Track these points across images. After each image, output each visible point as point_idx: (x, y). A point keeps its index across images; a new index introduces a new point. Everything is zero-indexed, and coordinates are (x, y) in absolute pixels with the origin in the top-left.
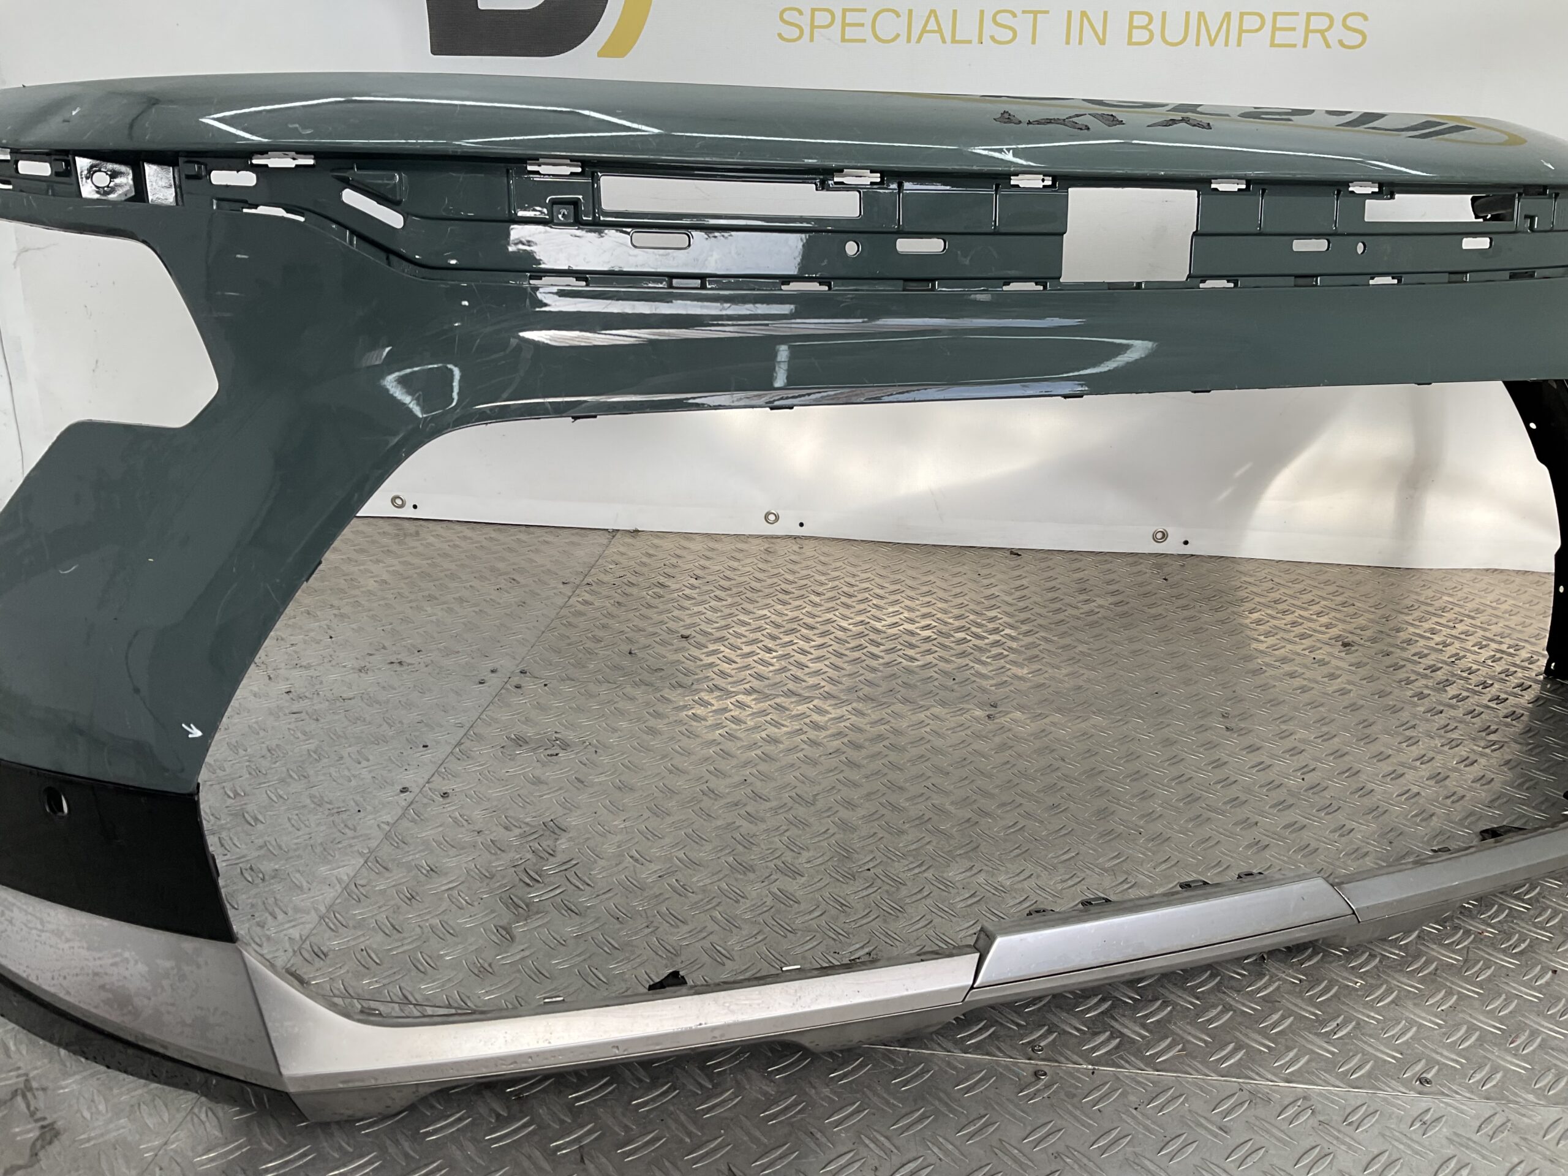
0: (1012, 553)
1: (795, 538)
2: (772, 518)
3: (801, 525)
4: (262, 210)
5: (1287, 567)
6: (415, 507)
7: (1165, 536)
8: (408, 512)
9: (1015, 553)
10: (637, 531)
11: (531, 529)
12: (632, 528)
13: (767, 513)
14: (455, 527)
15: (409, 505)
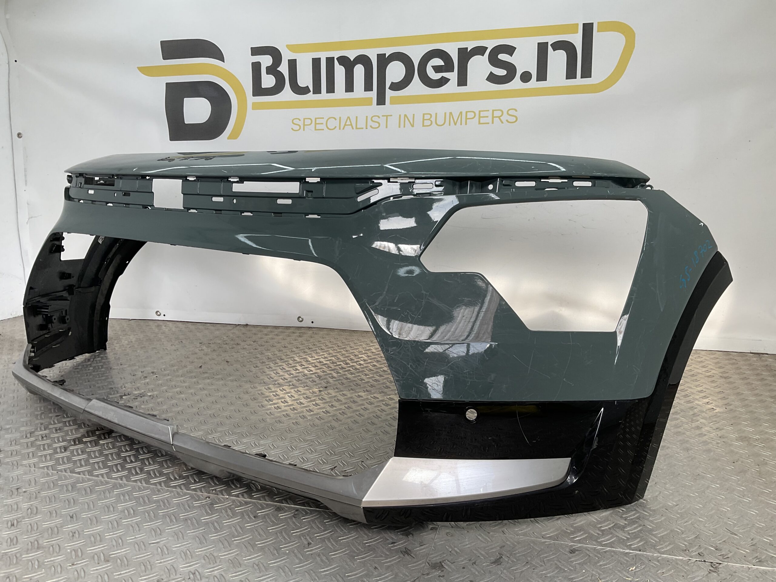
1: (310, 328)
2: (301, 319)
3: (312, 322)
6: (164, 315)
8: (161, 318)
10: (247, 325)
11: (206, 324)
12: (245, 324)
13: (299, 317)
14: (178, 323)
15: (162, 315)
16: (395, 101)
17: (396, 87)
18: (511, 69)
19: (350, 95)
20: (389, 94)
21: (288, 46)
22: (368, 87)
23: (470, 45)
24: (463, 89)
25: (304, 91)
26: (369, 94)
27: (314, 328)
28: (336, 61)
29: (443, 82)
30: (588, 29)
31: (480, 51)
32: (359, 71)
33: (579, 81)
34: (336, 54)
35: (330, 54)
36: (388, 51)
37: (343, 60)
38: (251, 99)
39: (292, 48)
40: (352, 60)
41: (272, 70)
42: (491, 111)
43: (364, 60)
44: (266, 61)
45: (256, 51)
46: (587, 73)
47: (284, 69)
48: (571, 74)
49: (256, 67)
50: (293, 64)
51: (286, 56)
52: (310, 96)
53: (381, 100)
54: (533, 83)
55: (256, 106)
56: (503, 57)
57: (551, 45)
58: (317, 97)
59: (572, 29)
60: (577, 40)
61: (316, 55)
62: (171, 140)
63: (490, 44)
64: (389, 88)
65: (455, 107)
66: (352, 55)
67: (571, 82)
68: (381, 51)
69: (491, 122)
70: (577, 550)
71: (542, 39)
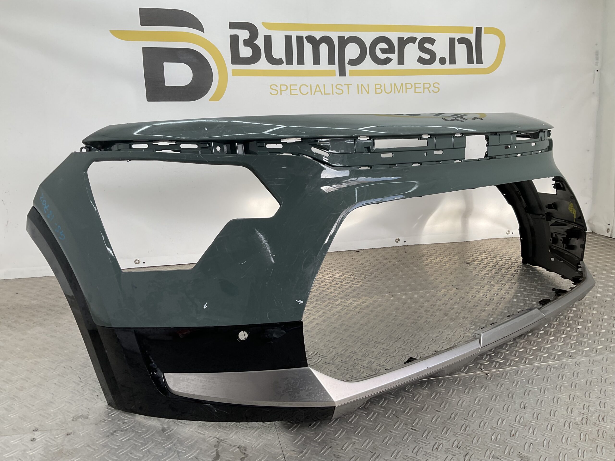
0: (356, 251)
4: (284, 154)
5: (435, 245)
6: (144, 263)
7: (398, 240)
8: (141, 265)
9: (357, 251)
16: (352, 73)
17: (353, 62)
18: (433, 54)
19: (316, 67)
20: (348, 68)
21: (263, 24)
22: (331, 61)
23: (406, 36)
24: (401, 67)
25: (279, 62)
26: (332, 67)
28: (305, 39)
29: (387, 61)
30: (479, 31)
31: (412, 40)
32: (324, 48)
33: (475, 66)
34: (305, 34)
35: (300, 34)
36: (347, 35)
37: (310, 39)
38: (230, 67)
39: (267, 25)
40: (318, 40)
41: (249, 43)
42: (422, 84)
43: (327, 40)
44: (244, 35)
45: (233, 25)
46: (480, 61)
47: (260, 42)
48: (470, 61)
49: (234, 40)
50: (268, 39)
51: (262, 32)
52: (284, 67)
53: (342, 73)
54: (447, 65)
55: (235, 73)
56: (427, 45)
57: (457, 40)
58: (289, 67)
59: (469, 30)
60: (472, 38)
61: (288, 33)
62: (148, 100)
63: (419, 36)
64: (348, 63)
65: (398, 80)
66: (318, 35)
67: (471, 66)
68: (341, 34)
69: (422, 92)
71: (452, 36)
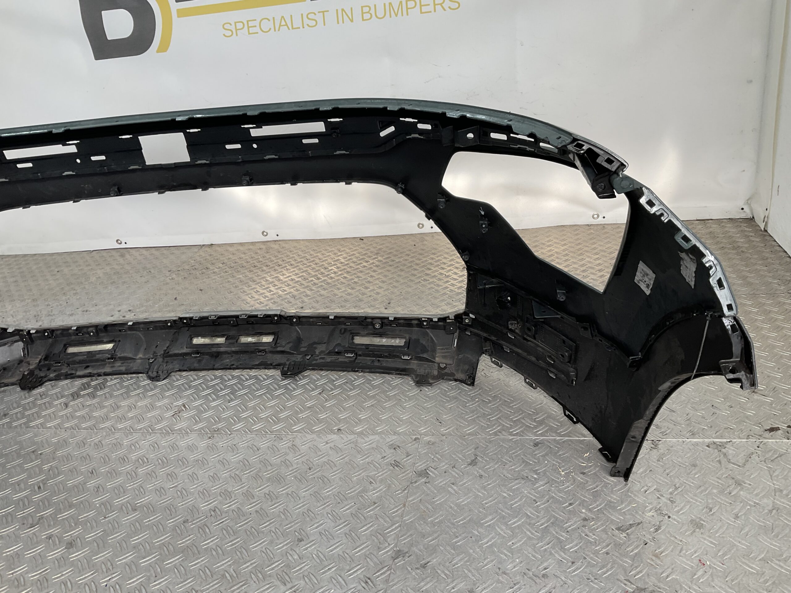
0: (361, 239)
1: (275, 241)
2: (265, 233)
3: (277, 235)
6: (126, 243)
7: (423, 225)
8: (123, 246)
10: (212, 245)
11: (170, 248)
12: (210, 244)
13: (263, 232)
14: (141, 250)
15: (123, 243)
27: (280, 241)
70: (540, 443)
